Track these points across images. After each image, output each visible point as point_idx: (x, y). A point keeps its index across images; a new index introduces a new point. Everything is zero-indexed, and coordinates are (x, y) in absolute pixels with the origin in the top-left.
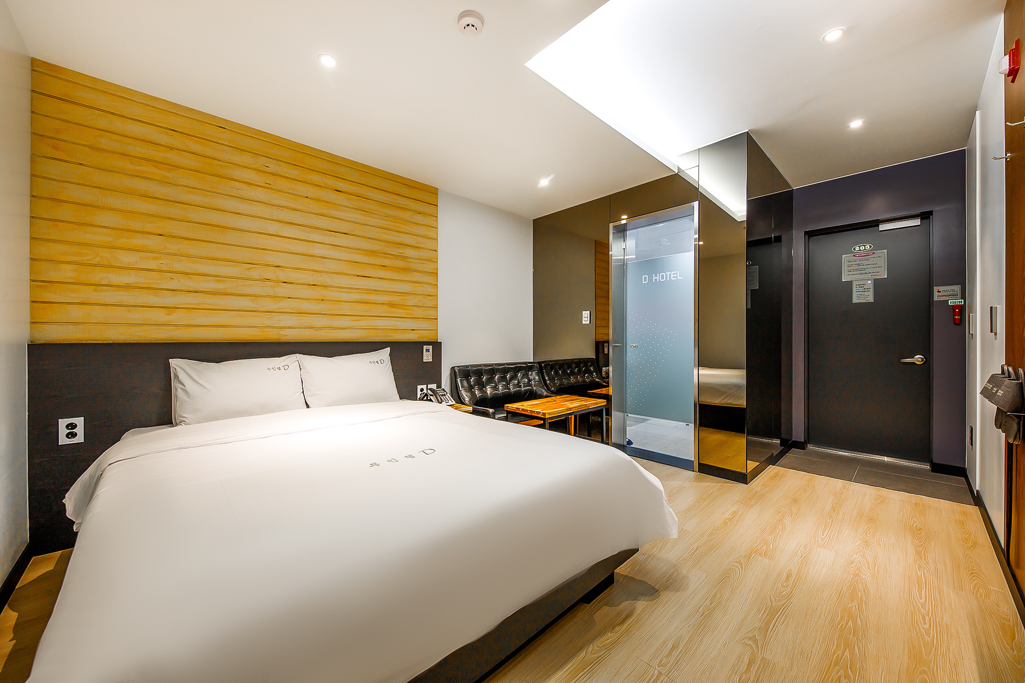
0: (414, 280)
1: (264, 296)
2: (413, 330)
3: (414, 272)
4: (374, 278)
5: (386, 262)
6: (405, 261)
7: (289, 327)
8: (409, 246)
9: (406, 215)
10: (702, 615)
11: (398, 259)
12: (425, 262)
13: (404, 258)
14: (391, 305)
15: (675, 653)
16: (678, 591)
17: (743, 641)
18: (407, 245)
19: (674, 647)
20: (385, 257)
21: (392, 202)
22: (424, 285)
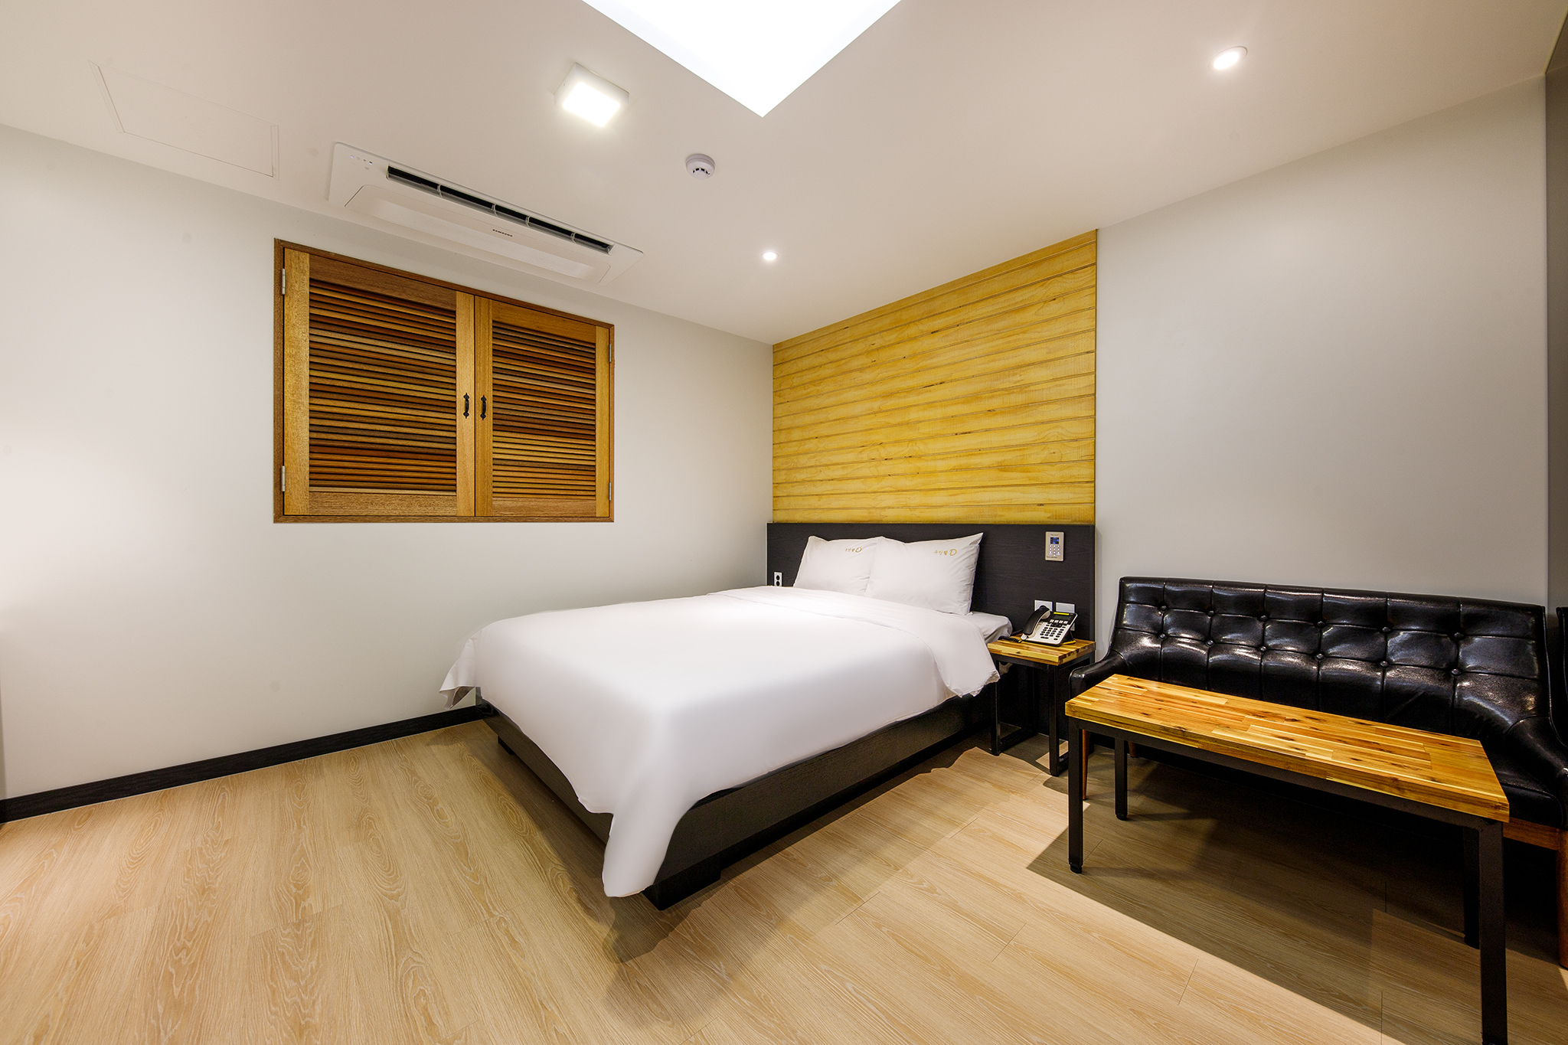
0: (1040, 418)
1: (870, 477)
2: (1041, 505)
3: (1042, 405)
4: (977, 431)
5: (995, 403)
6: (1026, 392)
7: (889, 508)
8: (1033, 364)
9: (1029, 316)
10: (542, 1004)
11: (1013, 393)
12: (1064, 381)
13: (1023, 388)
14: (1003, 468)
15: (505, 940)
16: (610, 991)
17: (463, 1037)
18: (1029, 365)
19: (513, 942)
20: (992, 397)
21: (1003, 308)
22: (1063, 424)
